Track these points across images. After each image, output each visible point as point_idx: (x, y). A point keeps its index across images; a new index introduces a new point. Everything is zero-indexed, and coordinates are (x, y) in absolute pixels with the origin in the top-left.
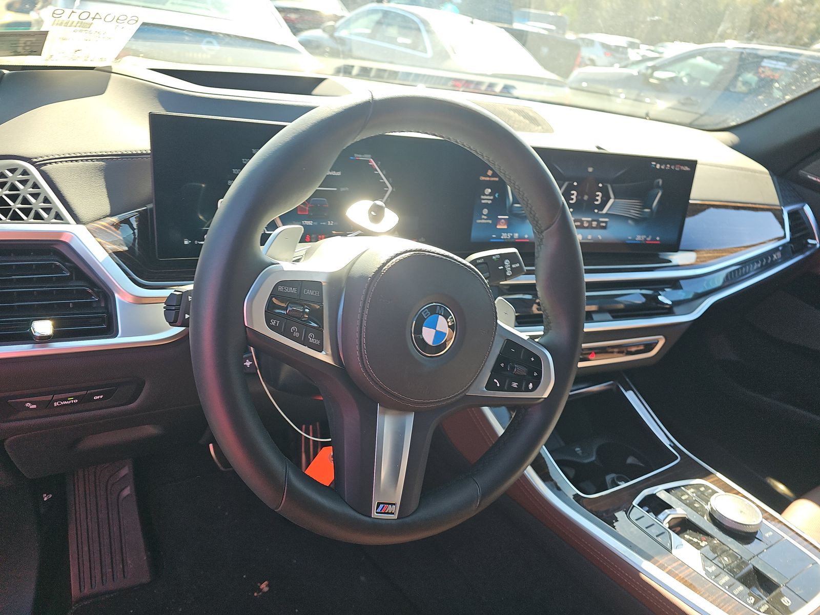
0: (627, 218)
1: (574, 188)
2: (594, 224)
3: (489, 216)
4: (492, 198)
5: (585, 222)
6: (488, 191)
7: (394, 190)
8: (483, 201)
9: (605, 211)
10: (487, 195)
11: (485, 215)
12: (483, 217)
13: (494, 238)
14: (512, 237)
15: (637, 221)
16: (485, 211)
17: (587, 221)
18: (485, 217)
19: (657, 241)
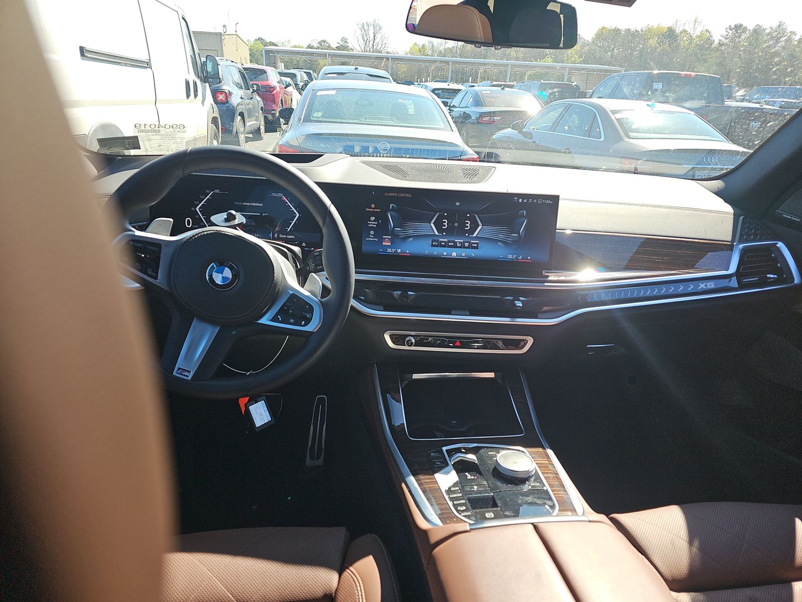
0: (497, 241)
1: (445, 218)
2: (467, 245)
3: (375, 236)
4: (376, 223)
5: (458, 243)
6: (373, 218)
7: (301, 215)
8: (369, 225)
9: (475, 235)
10: (372, 221)
11: (372, 235)
12: (371, 236)
13: (381, 252)
14: (396, 252)
15: (505, 243)
16: (372, 232)
17: (460, 243)
18: (373, 237)
19: (528, 259)
